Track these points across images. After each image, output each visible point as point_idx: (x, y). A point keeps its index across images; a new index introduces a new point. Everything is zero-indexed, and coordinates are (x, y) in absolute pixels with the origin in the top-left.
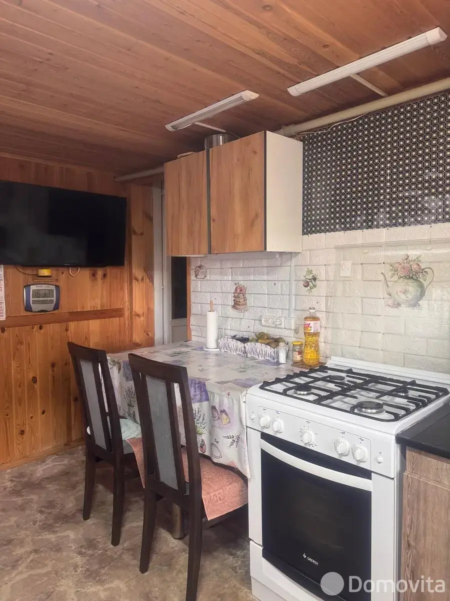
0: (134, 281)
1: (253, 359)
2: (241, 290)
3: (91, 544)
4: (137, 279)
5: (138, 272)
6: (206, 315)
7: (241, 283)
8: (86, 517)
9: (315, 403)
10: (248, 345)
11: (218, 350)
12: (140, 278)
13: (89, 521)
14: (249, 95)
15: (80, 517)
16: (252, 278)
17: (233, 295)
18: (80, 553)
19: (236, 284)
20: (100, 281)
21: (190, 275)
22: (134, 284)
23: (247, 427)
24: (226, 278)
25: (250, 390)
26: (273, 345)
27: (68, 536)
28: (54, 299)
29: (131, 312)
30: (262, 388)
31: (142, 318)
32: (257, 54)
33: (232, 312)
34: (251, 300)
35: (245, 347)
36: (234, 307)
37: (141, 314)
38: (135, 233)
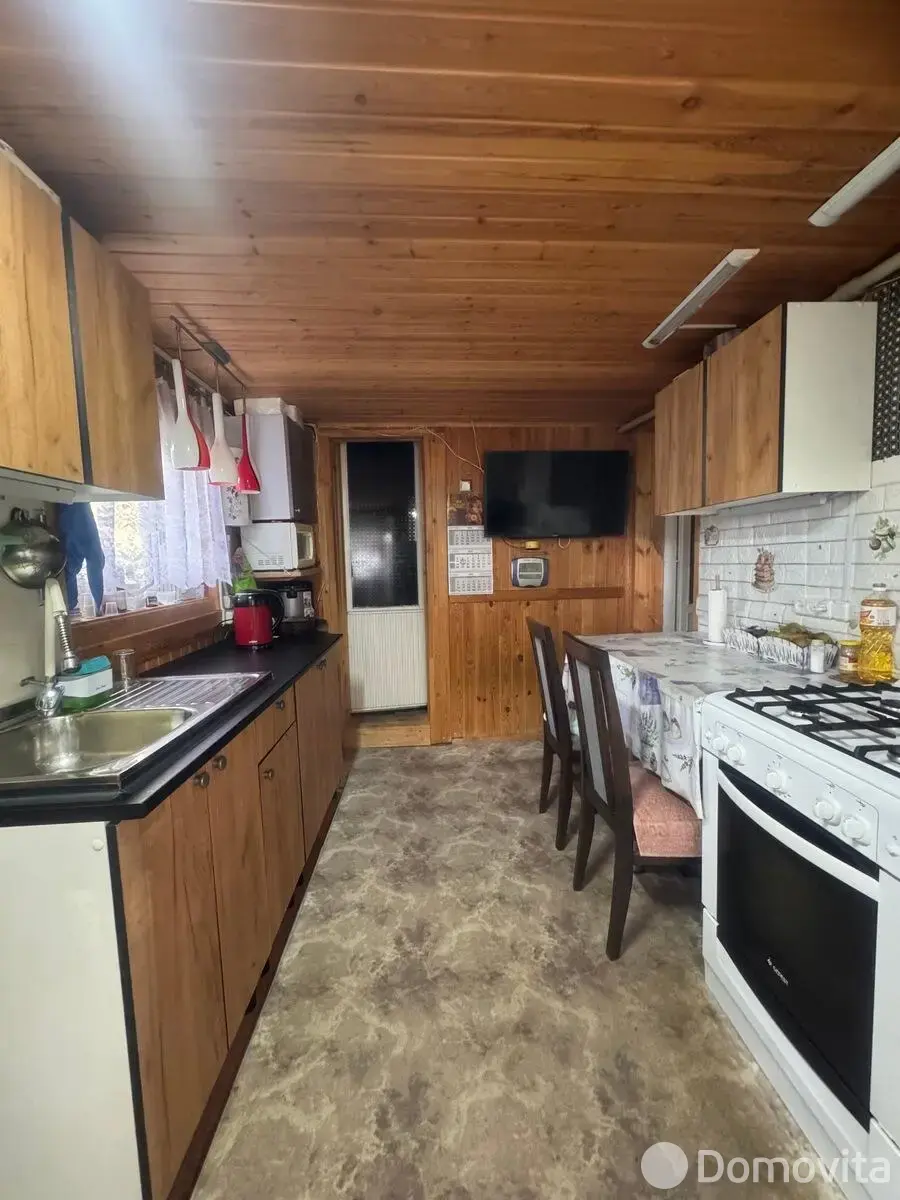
0: (637, 553)
1: (771, 661)
2: (767, 560)
3: (536, 838)
4: (641, 551)
5: (642, 542)
6: (707, 595)
7: (767, 548)
8: (543, 810)
9: (798, 730)
10: (764, 641)
11: (723, 645)
12: (645, 550)
13: (545, 816)
14: (739, 257)
15: (537, 808)
16: (784, 539)
17: (755, 567)
18: (522, 843)
19: (759, 550)
20: (594, 554)
21: (698, 541)
22: (636, 558)
23: (702, 748)
24: (744, 542)
25: (709, 697)
26: (802, 643)
27: (517, 822)
28: (542, 573)
29: (633, 593)
30: (730, 697)
31: (646, 600)
32: (720, 184)
33: (752, 593)
34: (781, 575)
35: (758, 643)
36: (755, 585)
37: (645, 594)
38: (640, 493)
